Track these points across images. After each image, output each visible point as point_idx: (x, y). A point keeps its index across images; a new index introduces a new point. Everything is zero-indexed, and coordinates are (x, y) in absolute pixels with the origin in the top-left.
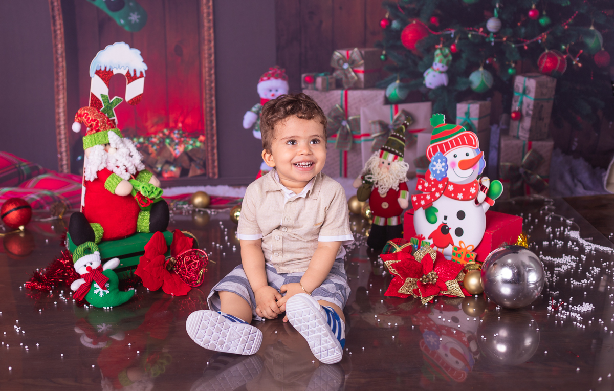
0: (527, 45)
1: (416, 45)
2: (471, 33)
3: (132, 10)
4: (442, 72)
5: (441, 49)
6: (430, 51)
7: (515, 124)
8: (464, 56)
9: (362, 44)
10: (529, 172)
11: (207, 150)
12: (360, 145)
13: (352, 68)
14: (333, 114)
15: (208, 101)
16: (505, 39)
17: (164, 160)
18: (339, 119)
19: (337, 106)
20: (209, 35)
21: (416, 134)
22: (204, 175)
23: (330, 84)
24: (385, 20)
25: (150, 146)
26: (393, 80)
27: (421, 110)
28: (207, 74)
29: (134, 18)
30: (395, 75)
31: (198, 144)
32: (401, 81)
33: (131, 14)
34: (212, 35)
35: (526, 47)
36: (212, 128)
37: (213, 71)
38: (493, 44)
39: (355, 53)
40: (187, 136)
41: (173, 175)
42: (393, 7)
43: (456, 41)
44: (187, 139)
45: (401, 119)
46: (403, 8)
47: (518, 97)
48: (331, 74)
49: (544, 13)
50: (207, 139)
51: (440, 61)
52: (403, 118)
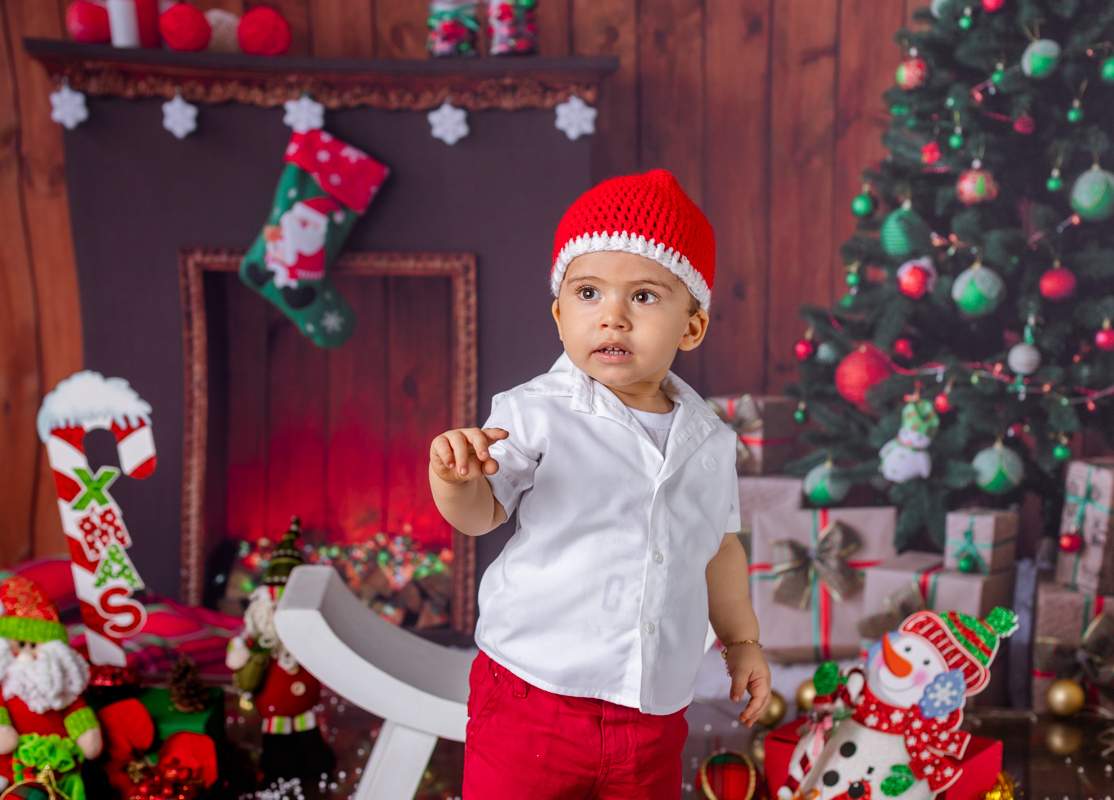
0: (1095, 402)
1: (867, 395)
2: (977, 373)
3: (329, 307)
4: (917, 450)
5: (916, 403)
6: (894, 405)
7: (1068, 559)
8: (963, 418)
9: (760, 388)
10: (1098, 659)
11: (456, 578)
16: (1047, 388)
17: (373, 592)
20: (468, 360)
21: (862, 569)
22: (447, 626)
24: (804, 342)
25: (351, 564)
26: (820, 461)
27: (877, 525)
29: (332, 322)
30: (823, 451)
31: (439, 567)
32: (836, 462)
33: (327, 315)
34: (474, 360)
35: (1091, 406)
38: (1022, 397)
39: (745, 404)
40: (420, 550)
42: (823, 319)
43: (948, 389)
44: (420, 556)
45: (832, 537)
46: (842, 322)
47: (1075, 505)
50: (456, 557)
51: (915, 428)
52: (838, 537)
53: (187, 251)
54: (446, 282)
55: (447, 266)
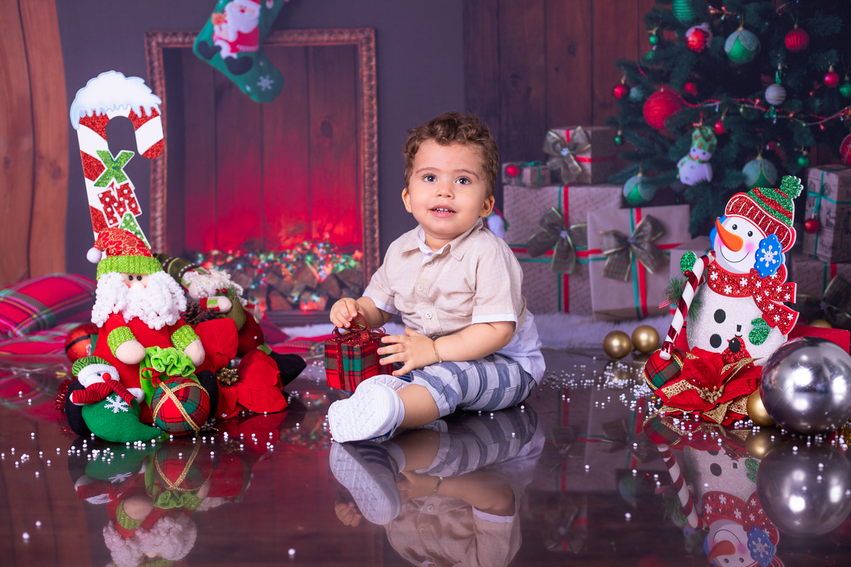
0: (823, 124)
1: (665, 123)
2: (743, 106)
3: (263, 73)
4: (703, 162)
5: (701, 129)
6: (685, 131)
7: (811, 237)
8: (734, 138)
9: (588, 121)
10: (834, 308)
11: (366, 271)
12: (587, 265)
13: (573, 155)
14: (546, 221)
15: (368, 201)
16: (791, 115)
17: (303, 286)
18: (556, 228)
19: (553, 209)
20: (371, 108)
21: (668, 251)
23: (543, 178)
24: (620, 86)
25: (284, 265)
26: (634, 173)
27: (676, 217)
28: (366, 163)
29: (265, 83)
30: (635, 165)
31: (353, 263)
32: (644, 173)
33: (261, 78)
34: (375, 107)
35: (822, 127)
36: (374, 239)
37: (375, 159)
38: (775, 122)
39: (578, 133)
40: (337, 252)
41: (315, 307)
42: (631, 67)
43: (723, 118)
44: (338, 256)
45: (645, 228)
46: (646, 70)
47: (814, 199)
48: (544, 164)
49: (847, 78)
50: (366, 255)
51: (700, 146)
52: (649, 228)
53: (151, 35)
54: (353, 49)
55: (353, 38)
